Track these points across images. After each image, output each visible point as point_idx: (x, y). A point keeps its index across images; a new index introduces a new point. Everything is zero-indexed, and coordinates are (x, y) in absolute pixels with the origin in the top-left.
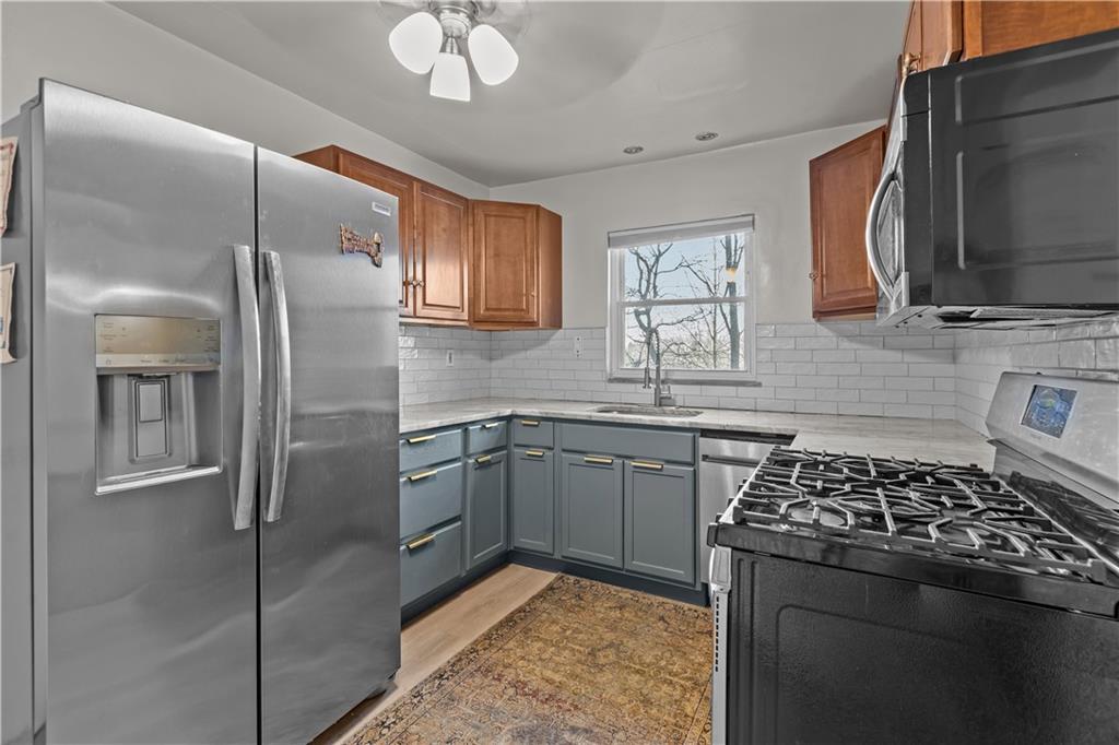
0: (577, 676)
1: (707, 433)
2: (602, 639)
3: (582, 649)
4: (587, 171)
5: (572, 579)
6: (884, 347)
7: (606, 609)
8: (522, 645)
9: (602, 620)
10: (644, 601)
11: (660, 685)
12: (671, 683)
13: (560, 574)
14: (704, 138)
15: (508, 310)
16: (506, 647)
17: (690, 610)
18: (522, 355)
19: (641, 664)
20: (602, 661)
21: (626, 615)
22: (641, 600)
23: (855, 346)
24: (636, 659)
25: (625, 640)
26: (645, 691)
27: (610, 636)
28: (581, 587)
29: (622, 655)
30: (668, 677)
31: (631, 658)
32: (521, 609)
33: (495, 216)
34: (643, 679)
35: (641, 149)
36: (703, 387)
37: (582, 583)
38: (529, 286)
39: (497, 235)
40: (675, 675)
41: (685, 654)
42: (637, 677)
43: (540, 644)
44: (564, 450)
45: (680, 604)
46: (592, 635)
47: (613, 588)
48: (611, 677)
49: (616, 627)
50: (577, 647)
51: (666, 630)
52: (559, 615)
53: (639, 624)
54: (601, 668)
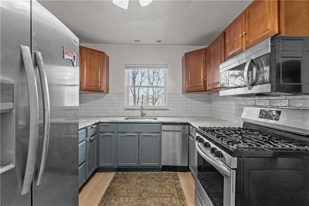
0: (140, 204)
1: (163, 124)
2: (140, 190)
3: (136, 195)
4: (118, 44)
5: (121, 173)
6: (197, 100)
7: (136, 180)
8: (116, 200)
9: (137, 183)
10: (145, 174)
11: (163, 198)
12: (166, 197)
13: (116, 172)
14: (158, 42)
15: (94, 86)
16: (111, 203)
17: (158, 174)
18: (94, 101)
19: (155, 194)
20: (144, 197)
21: (143, 180)
22: (144, 174)
23: (191, 100)
24: (153, 193)
25: (147, 188)
26: (161, 202)
27: (142, 188)
28: (124, 175)
29: (149, 193)
30: (164, 195)
31: (151, 193)
32: (109, 188)
33: (90, 53)
34: (158, 198)
35: (140, 41)
36: (154, 111)
37: (124, 173)
38: (101, 78)
39: (90, 60)
40: (165, 194)
41: (164, 187)
42: (156, 198)
43: (122, 198)
44: (118, 132)
45: (155, 173)
46: (136, 189)
47: (134, 173)
48: (149, 201)
49: (142, 185)
50: (135, 195)
51: (156, 182)
52: (123, 186)
53: (147, 182)
54: (145, 199)
